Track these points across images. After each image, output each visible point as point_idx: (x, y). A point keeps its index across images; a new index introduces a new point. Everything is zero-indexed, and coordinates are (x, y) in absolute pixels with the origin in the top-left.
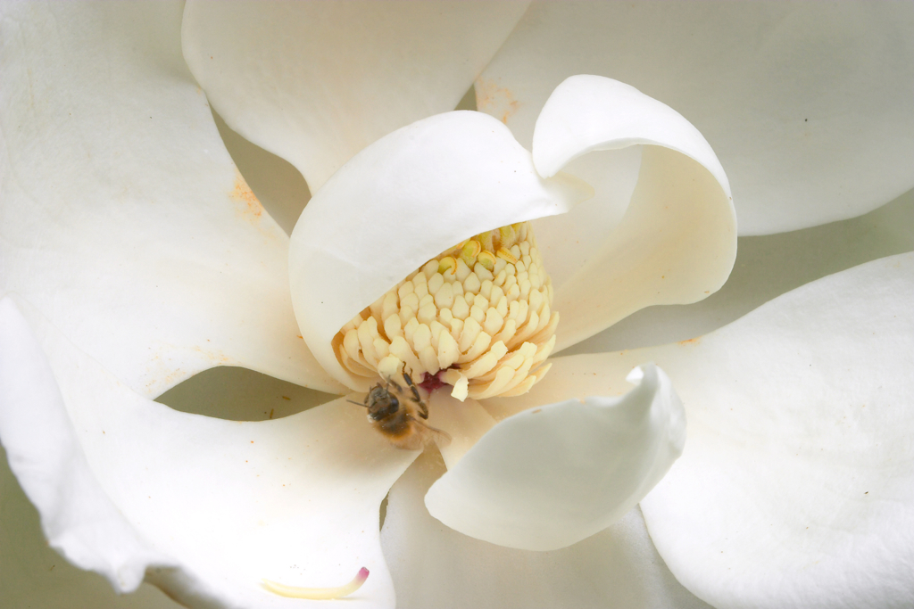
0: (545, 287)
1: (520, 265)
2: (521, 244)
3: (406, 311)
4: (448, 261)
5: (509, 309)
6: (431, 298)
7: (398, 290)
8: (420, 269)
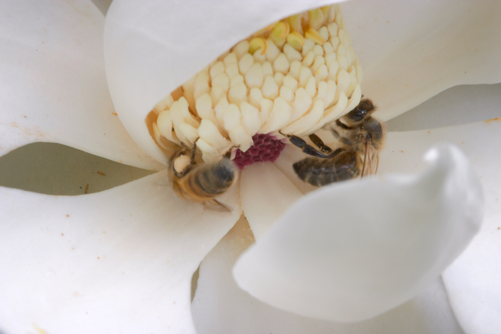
0: (353, 67)
1: (327, 46)
2: (329, 26)
3: (217, 90)
4: (257, 42)
5: (317, 90)
6: (241, 78)
7: (209, 70)
8: (231, 50)
